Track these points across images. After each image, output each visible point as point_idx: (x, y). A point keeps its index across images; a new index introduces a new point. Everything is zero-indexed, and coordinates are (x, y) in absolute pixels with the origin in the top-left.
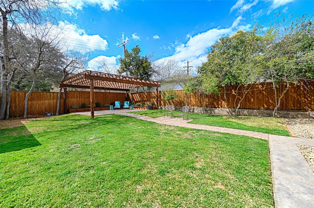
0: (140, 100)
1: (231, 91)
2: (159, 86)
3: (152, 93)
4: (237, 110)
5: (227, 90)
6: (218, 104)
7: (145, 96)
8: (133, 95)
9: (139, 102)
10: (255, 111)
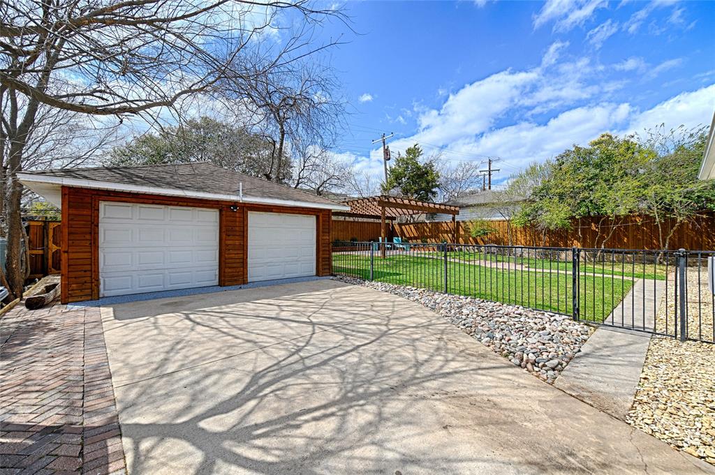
0: (416, 235)
1: (589, 225)
2: (457, 213)
3: (443, 224)
4: (599, 254)
5: (583, 224)
6: (566, 245)
7: (428, 230)
8: (403, 227)
9: (416, 238)
10: (629, 255)
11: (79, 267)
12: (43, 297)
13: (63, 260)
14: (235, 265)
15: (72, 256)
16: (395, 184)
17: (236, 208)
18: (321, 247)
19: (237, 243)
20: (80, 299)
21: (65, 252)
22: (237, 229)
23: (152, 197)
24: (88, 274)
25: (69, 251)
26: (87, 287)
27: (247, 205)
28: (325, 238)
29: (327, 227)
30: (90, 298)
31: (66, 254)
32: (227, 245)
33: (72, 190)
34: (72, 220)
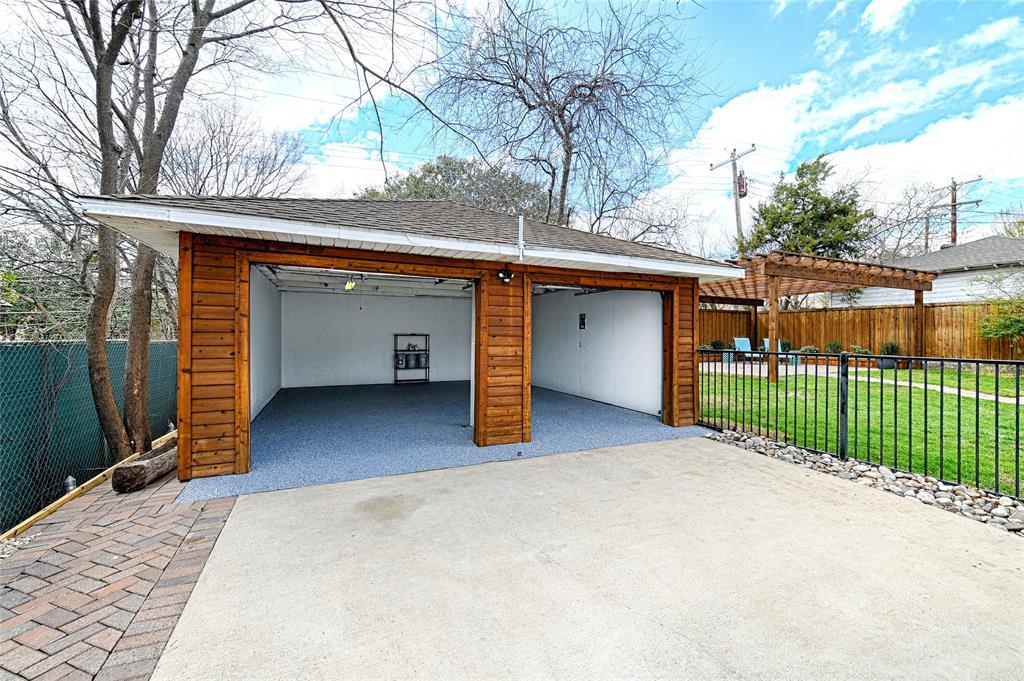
2: (926, 286)
11: (211, 402)
12: (142, 468)
13: (182, 389)
14: (505, 400)
15: (198, 379)
16: (768, 237)
17: (509, 276)
18: (675, 362)
19: (510, 351)
20: (213, 471)
21: (184, 371)
22: (511, 321)
23: (349, 254)
24: (229, 416)
25: (195, 368)
26: (225, 445)
27: (530, 270)
28: (684, 340)
29: (689, 316)
30: (230, 469)
31: (187, 376)
32: (492, 357)
33: (198, 239)
34: (200, 303)
